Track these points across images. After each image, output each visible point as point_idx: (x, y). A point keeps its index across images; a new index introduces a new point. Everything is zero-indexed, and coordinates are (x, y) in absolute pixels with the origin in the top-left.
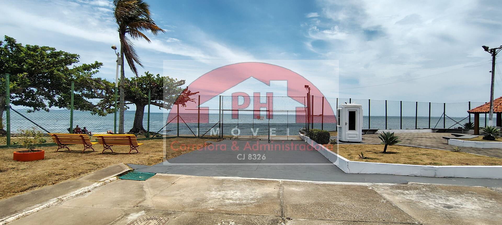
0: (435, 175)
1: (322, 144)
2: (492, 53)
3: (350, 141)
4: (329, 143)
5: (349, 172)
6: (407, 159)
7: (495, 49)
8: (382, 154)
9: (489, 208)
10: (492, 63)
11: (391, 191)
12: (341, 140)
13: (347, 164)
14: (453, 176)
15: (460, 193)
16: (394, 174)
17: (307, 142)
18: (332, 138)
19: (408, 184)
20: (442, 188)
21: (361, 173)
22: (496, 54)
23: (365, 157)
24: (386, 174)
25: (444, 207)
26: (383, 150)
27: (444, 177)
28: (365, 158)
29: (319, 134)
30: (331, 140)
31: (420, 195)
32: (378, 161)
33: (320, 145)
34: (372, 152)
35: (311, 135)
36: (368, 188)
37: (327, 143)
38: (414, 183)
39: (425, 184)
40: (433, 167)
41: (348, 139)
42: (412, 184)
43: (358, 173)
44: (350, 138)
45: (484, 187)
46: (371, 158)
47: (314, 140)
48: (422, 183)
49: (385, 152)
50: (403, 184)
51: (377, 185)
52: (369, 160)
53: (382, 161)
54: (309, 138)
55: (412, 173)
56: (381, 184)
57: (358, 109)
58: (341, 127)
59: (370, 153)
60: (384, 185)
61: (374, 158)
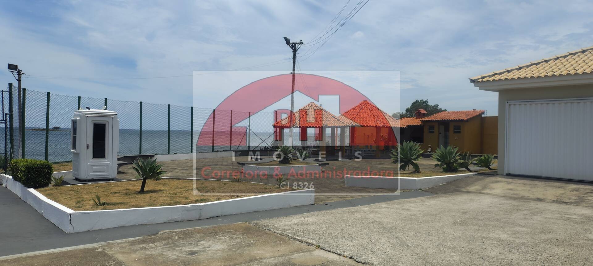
0: (200, 216)
1: (35, 188)
2: (293, 48)
3: (95, 178)
4: (50, 185)
5: (72, 232)
6: (168, 198)
7: (295, 44)
8: (135, 195)
9: (236, 245)
10: (293, 61)
11: (130, 249)
12: (79, 177)
13: (69, 217)
14: (220, 214)
15: (215, 234)
16: (145, 223)
17: (6, 187)
18: (56, 174)
19: (159, 234)
20: (199, 232)
21: (94, 229)
22: (297, 51)
23: (104, 202)
24: (134, 225)
25: (189, 254)
26: (139, 188)
27: (211, 218)
28: (104, 204)
29: (29, 168)
30: (55, 179)
31: (167, 246)
32: (123, 206)
33: (32, 190)
34: (122, 193)
35: (14, 172)
36: (97, 250)
37: (47, 185)
38: (167, 231)
39: (180, 230)
40: (197, 205)
41: (92, 175)
42: (163, 234)
43: (89, 231)
44: (94, 172)
45: (244, 222)
46: (113, 203)
47: (20, 181)
48: (177, 230)
49: (142, 191)
50: (152, 235)
51: (113, 244)
52: (108, 206)
53: (130, 206)
54: (11, 177)
55: (170, 218)
56: (119, 241)
57: (110, 120)
58: (78, 152)
59: (118, 195)
60: (122, 242)
61: (119, 202)
